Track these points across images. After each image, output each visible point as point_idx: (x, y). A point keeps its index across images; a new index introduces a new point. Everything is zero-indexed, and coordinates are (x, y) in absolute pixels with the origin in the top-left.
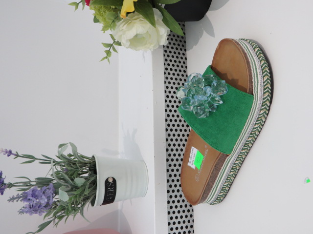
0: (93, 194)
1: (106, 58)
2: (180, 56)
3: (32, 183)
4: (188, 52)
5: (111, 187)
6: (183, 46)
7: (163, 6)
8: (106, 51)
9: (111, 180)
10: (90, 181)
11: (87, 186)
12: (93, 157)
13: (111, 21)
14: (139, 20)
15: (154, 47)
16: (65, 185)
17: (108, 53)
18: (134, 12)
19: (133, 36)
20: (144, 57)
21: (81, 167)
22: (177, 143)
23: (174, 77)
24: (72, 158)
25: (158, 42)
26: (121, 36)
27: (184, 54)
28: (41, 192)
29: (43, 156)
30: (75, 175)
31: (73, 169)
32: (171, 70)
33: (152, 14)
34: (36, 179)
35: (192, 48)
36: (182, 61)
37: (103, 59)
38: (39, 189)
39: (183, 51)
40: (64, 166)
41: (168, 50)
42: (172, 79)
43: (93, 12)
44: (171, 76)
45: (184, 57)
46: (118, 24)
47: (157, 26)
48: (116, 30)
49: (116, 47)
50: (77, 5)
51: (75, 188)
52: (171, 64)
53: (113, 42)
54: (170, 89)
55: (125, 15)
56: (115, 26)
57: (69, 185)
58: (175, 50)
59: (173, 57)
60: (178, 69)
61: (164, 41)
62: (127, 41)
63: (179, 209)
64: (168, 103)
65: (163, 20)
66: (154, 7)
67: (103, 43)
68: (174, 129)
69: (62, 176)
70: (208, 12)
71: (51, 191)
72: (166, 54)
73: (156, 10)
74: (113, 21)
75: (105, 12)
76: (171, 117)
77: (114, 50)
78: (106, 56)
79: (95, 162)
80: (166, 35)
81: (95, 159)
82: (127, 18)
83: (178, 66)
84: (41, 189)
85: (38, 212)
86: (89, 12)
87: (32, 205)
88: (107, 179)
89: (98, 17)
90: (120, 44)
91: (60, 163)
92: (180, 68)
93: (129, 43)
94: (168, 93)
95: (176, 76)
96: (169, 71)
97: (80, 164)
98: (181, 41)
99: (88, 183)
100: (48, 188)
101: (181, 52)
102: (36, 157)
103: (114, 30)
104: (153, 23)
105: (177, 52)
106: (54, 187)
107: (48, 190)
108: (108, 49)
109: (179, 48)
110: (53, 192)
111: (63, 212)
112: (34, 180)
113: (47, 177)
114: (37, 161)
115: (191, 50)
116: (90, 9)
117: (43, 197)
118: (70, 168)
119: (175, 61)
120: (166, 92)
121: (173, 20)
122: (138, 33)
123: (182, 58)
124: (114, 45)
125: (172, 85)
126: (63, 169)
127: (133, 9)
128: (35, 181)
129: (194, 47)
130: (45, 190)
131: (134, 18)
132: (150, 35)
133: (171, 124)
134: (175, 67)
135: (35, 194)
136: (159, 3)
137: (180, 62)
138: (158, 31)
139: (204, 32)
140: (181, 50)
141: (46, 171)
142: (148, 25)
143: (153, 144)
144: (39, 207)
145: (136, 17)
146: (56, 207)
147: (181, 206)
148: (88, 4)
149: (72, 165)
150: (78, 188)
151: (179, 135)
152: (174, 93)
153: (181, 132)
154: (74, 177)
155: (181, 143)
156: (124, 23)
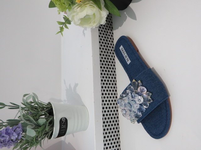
0: (51, 130)
1: (60, 32)
3: (4, 124)
4: (114, 32)
5: (64, 125)
8: (60, 27)
10: (49, 121)
11: (47, 125)
12: (49, 103)
14: (88, 5)
16: (30, 125)
17: (62, 29)
19: (84, 16)
20: (84, 34)
21: (41, 111)
22: (107, 93)
23: (105, 48)
24: (33, 104)
26: (73, 16)
28: (12, 130)
29: (11, 103)
30: (37, 117)
31: (36, 112)
32: (103, 43)
34: (7, 120)
35: (118, 28)
37: (58, 33)
38: (11, 128)
40: (28, 110)
42: (103, 49)
44: (103, 47)
46: (73, 7)
51: (38, 126)
52: (102, 39)
54: (102, 56)
56: (71, 8)
57: (33, 124)
59: (103, 34)
62: (79, 19)
63: (110, 138)
64: (101, 65)
68: (105, 83)
69: (28, 117)
71: (20, 129)
72: (99, 32)
74: (70, 5)
76: (103, 75)
77: (66, 27)
78: (60, 31)
79: (51, 107)
80: (106, 17)
81: (51, 105)
82: (81, 3)
83: (107, 41)
84: (12, 128)
85: (7, 145)
87: (3, 141)
88: (61, 119)
90: (70, 23)
91: (24, 108)
94: (101, 59)
96: (101, 43)
97: (40, 109)
99: (48, 123)
101: (109, 31)
102: (6, 104)
104: (100, 8)
106: (22, 126)
107: (18, 129)
110: (21, 130)
111: (27, 144)
112: (6, 121)
113: (15, 119)
114: (6, 107)
115: (117, 30)
117: (15, 134)
118: (33, 112)
119: (105, 37)
122: (88, 14)
124: (65, 23)
125: (103, 53)
126: (28, 112)
128: (7, 123)
129: (120, 28)
130: (16, 129)
131: (85, 3)
133: (104, 79)
135: (8, 132)
137: (108, 38)
138: (100, 14)
139: (128, 16)
141: (15, 115)
143: (93, 93)
144: (8, 142)
145: (87, 2)
146: (21, 141)
147: (111, 136)
149: (35, 110)
150: (40, 126)
151: (108, 87)
152: (105, 58)
153: (110, 85)
154: (37, 118)
155: (110, 93)
156: (78, 6)
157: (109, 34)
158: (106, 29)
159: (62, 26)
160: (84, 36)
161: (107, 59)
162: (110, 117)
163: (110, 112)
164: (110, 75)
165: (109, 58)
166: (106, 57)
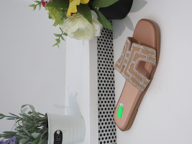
0: (46, 143)
1: (57, 44)
2: (108, 43)
4: (114, 40)
5: (58, 138)
6: (110, 36)
7: (98, 8)
8: (56, 40)
9: (58, 133)
10: (43, 134)
11: (41, 138)
12: (46, 114)
13: (60, 19)
14: (80, 18)
15: (91, 38)
17: (58, 41)
18: (77, 13)
19: (76, 30)
20: (83, 43)
21: (37, 123)
22: (105, 104)
23: (104, 58)
24: (32, 114)
25: (94, 34)
26: (67, 30)
27: (111, 42)
29: (10, 114)
30: (32, 129)
31: (31, 124)
32: (102, 52)
33: (90, 15)
34: (4, 132)
35: (117, 38)
36: (110, 46)
37: (55, 45)
38: (5, 140)
39: (111, 39)
41: (100, 39)
42: (102, 59)
43: (48, 11)
44: (102, 56)
45: (111, 43)
46: (65, 21)
47: (93, 23)
48: (63, 25)
49: (64, 36)
50: (35, 6)
51: (32, 139)
52: (102, 48)
53: (62, 33)
54: (101, 66)
55: (70, 15)
56: (63, 22)
57: (27, 137)
58: (105, 39)
59: (103, 43)
60: (107, 52)
61: (98, 34)
62: (71, 33)
64: (100, 76)
65: (98, 19)
66: (92, 10)
67: (54, 34)
68: (104, 94)
70: (129, 13)
71: (14, 142)
72: (99, 41)
73: (92, 12)
74: (62, 19)
75: (56, 12)
76: (102, 86)
77: (63, 38)
79: (47, 118)
80: (100, 29)
81: (47, 116)
82: (72, 17)
83: (107, 50)
86: (44, 12)
88: (56, 132)
89: (51, 16)
90: (66, 35)
92: (108, 51)
93: (73, 35)
94: (100, 69)
95: (105, 57)
96: (101, 53)
97: (36, 121)
98: (109, 32)
99: (42, 136)
100: (12, 140)
101: (109, 40)
102: (5, 115)
103: (62, 25)
104: (91, 21)
105: (106, 40)
107: (12, 142)
108: (58, 38)
109: (108, 37)
112: (2, 133)
113: (12, 131)
114: (5, 118)
115: (116, 39)
116: (46, 9)
118: (29, 124)
119: (105, 47)
120: (98, 68)
121: (105, 19)
122: (80, 28)
123: (109, 44)
124: (62, 35)
125: (102, 63)
126: (24, 124)
127: (76, 11)
128: (3, 135)
130: (10, 142)
131: (76, 17)
132: (88, 30)
133: (102, 90)
134: (105, 51)
136: (95, 6)
137: (108, 47)
138: (94, 27)
139: (126, 27)
140: (109, 38)
141: (11, 126)
142: (87, 22)
143: (89, 105)
145: (78, 16)
148: (44, 6)
149: (30, 121)
150: (35, 139)
151: (107, 99)
152: (104, 68)
153: (108, 96)
154: (32, 131)
155: (109, 104)
156: (70, 20)
157: (109, 42)
158: (106, 38)
159: (59, 37)
160: (84, 45)
161: (106, 69)
162: (108, 129)
163: (108, 125)
164: (110, 85)
165: (109, 68)
166: (106, 68)
